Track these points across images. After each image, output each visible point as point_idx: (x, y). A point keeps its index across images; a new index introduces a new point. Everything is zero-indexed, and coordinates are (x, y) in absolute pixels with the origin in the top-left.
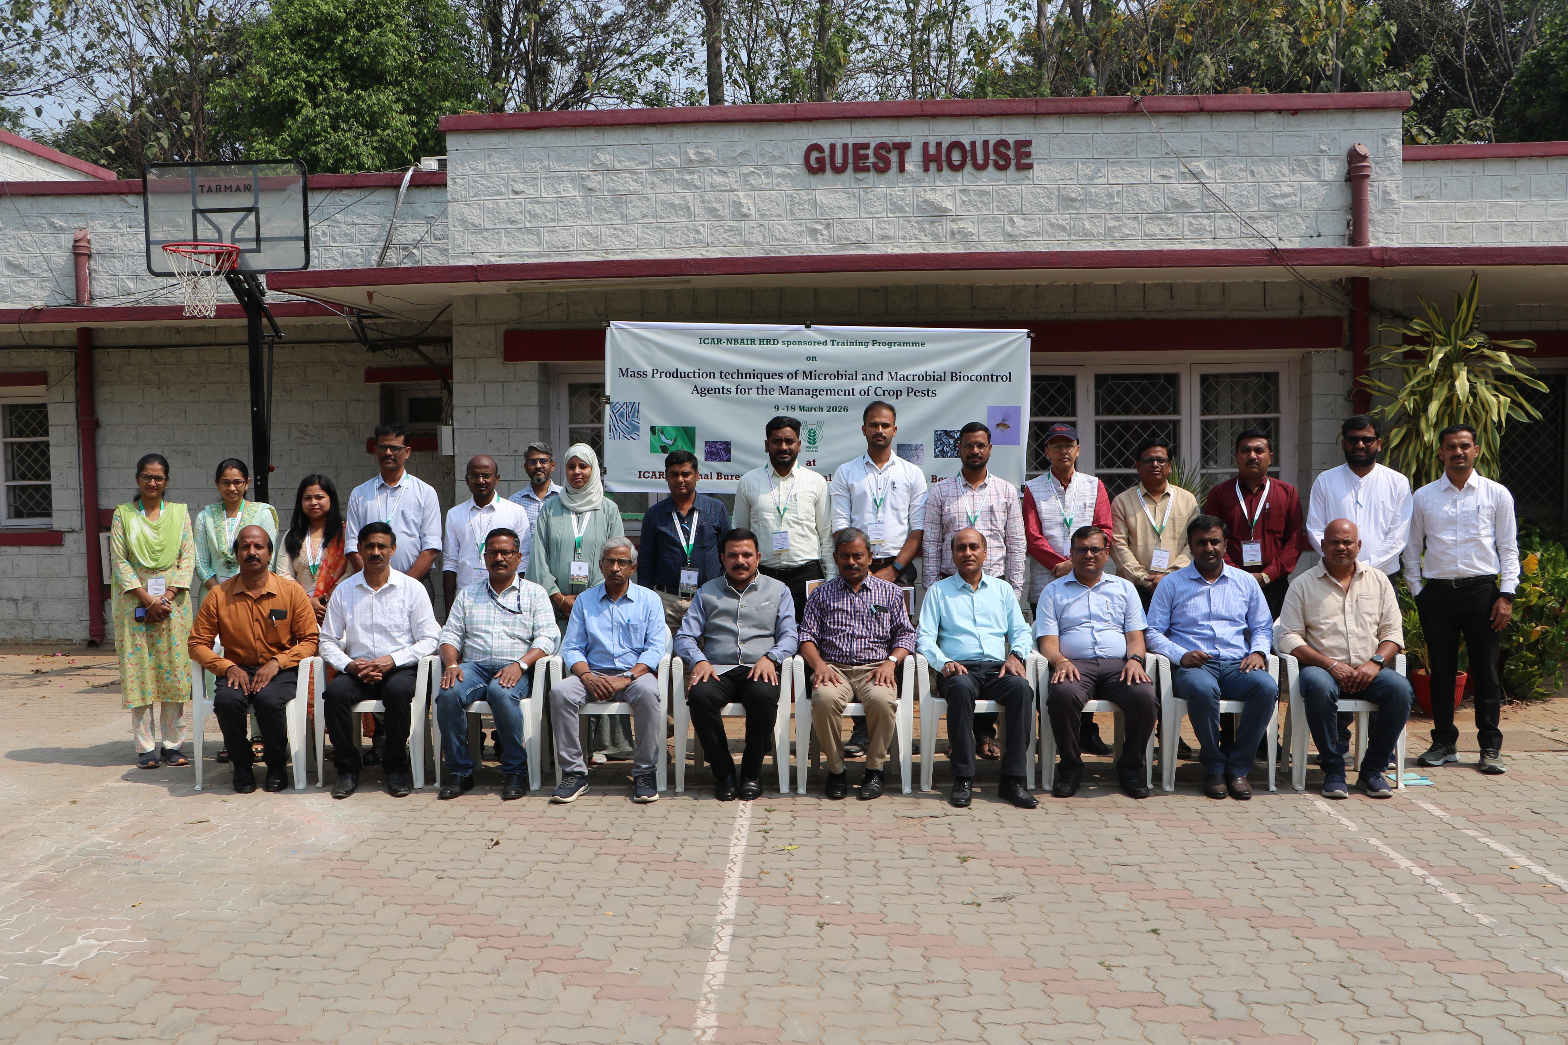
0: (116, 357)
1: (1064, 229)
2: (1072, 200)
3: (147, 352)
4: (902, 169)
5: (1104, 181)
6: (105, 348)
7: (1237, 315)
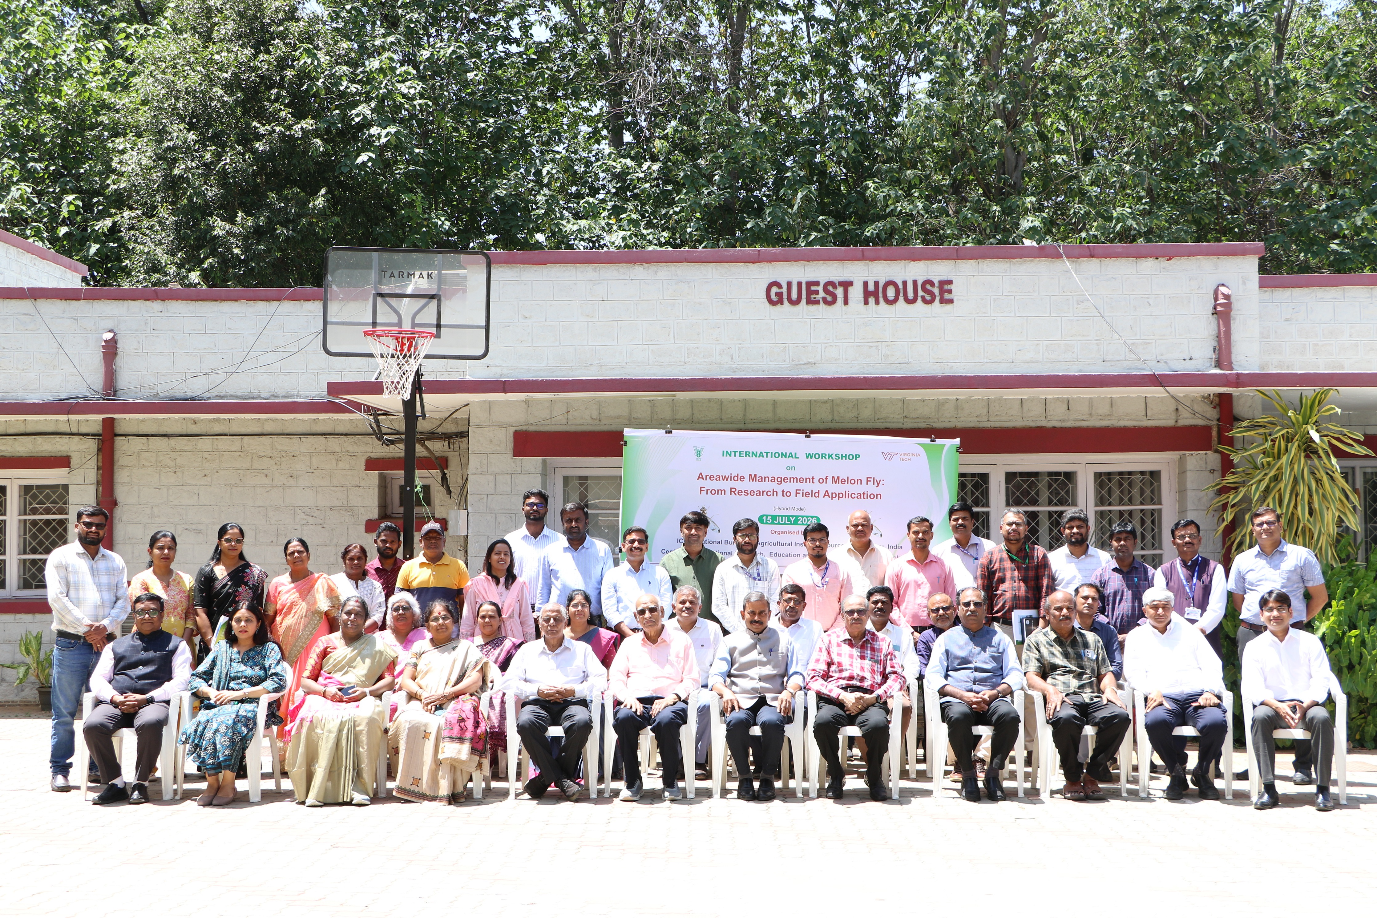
0: (136, 444)
1: (979, 353)
3: (165, 440)
4: (846, 302)
5: (1013, 314)
6: (125, 436)
7: (1122, 424)
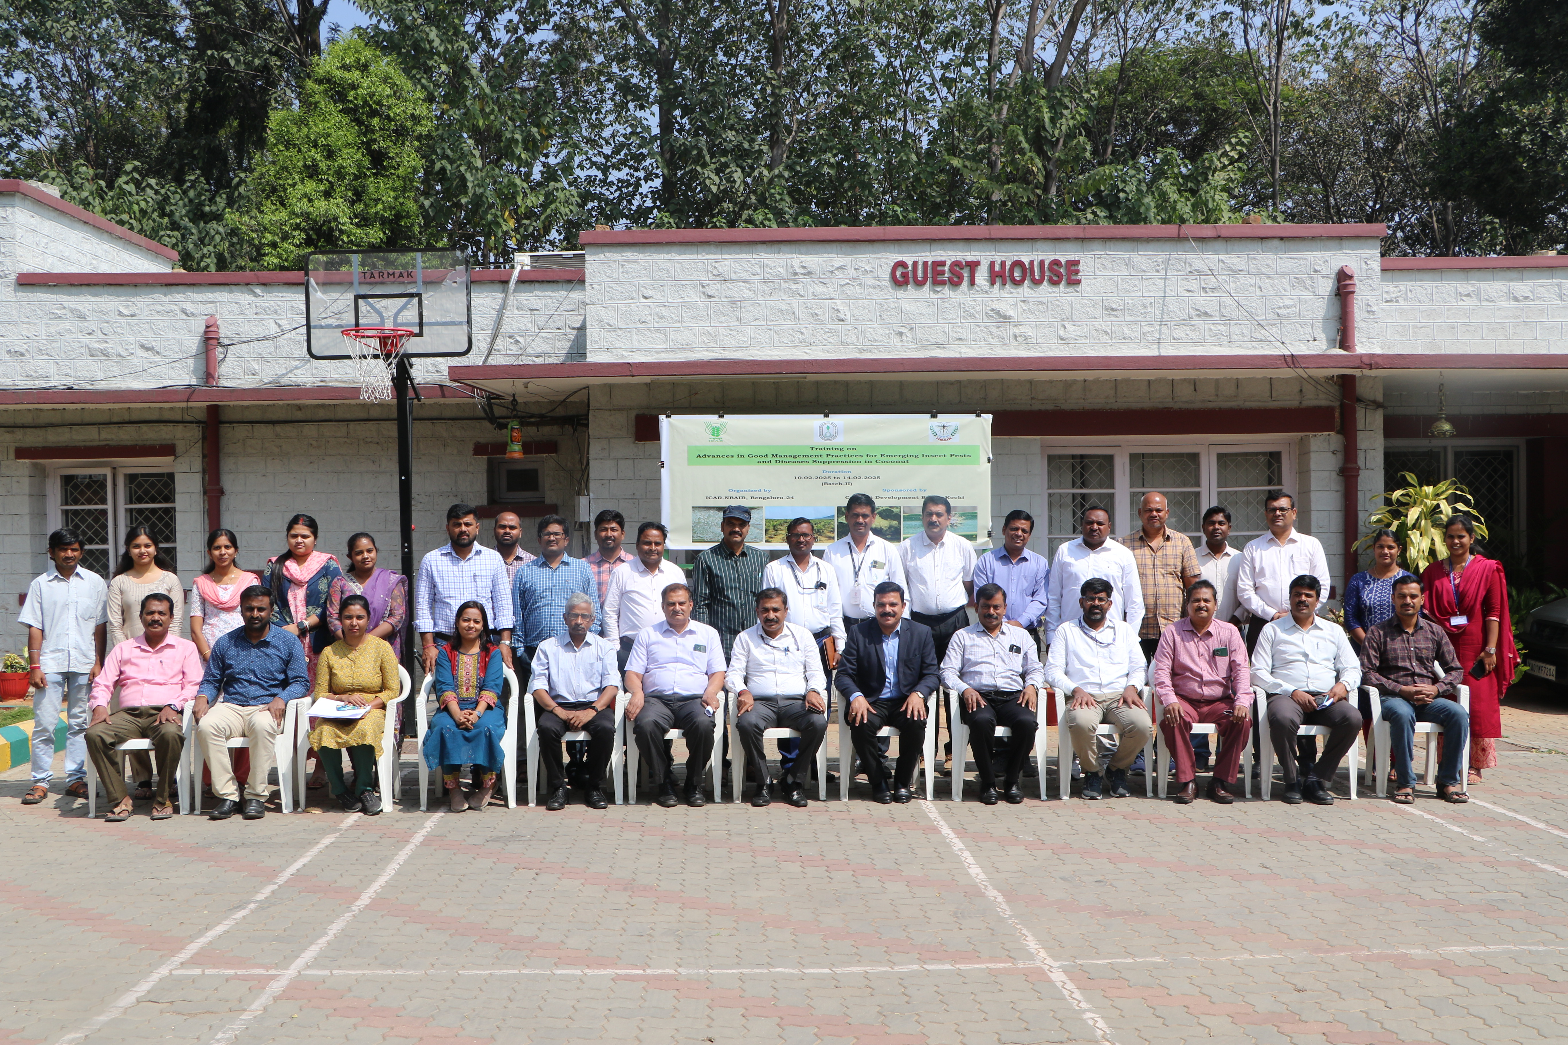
0: (241, 431)
1: (1107, 333)
2: (1113, 310)
3: (270, 426)
4: (972, 283)
5: (1140, 294)
6: (231, 423)
7: (1249, 405)
